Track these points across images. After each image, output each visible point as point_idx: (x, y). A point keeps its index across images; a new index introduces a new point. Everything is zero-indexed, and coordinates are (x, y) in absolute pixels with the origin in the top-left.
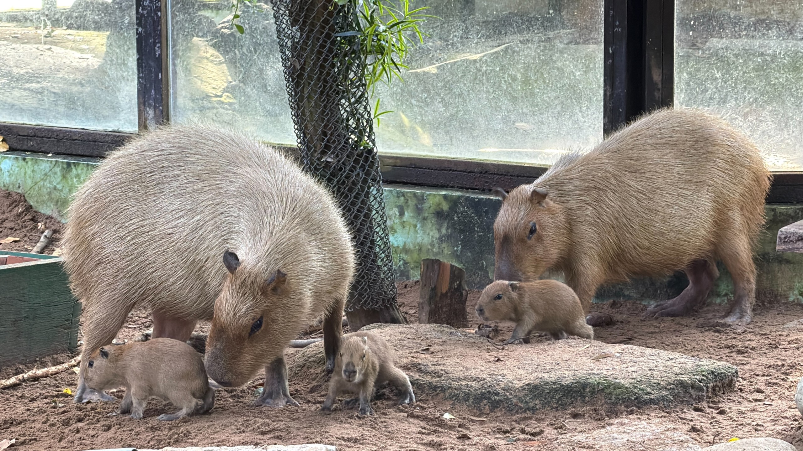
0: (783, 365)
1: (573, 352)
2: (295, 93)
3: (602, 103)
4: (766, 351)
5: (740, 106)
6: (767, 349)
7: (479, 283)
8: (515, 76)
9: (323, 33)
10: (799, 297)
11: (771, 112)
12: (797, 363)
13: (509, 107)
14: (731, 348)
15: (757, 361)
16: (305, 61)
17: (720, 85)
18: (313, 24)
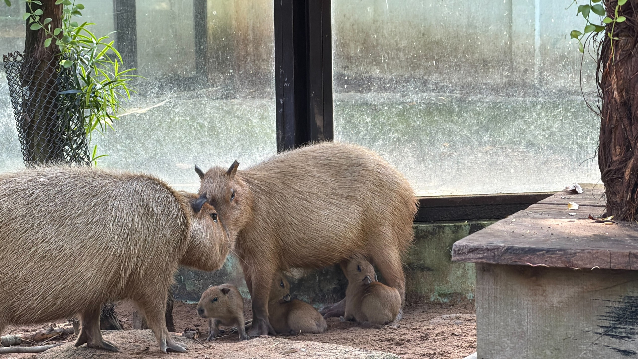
0: (435, 354)
1: (266, 349)
2: (26, 141)
3: (276, 145)
4: (419, 342)
5: (386, 144)
6: (419, 341)
7: (178, 294)
8: (203, 124)
9: (48, 92)
10: (438, 297)
11: (410, 149)
12: (446, 351)
13: (199, 150)
14: (391, 341)
15: (413, 351)
16: (34, 115)
17: (370, 128)
18: (40, 84)
